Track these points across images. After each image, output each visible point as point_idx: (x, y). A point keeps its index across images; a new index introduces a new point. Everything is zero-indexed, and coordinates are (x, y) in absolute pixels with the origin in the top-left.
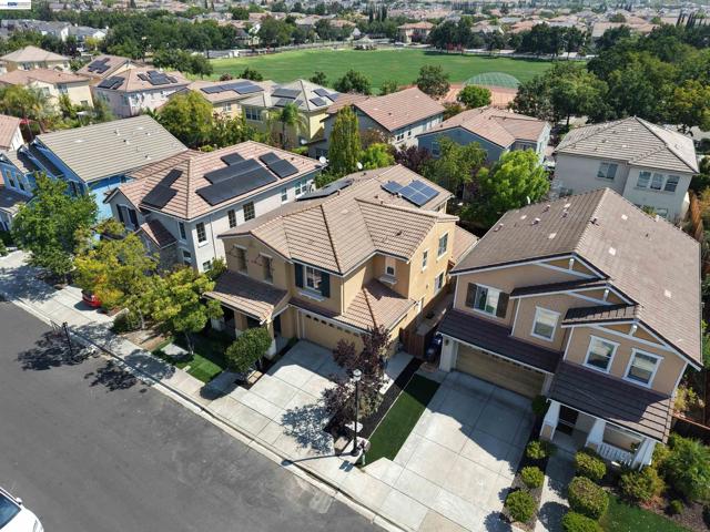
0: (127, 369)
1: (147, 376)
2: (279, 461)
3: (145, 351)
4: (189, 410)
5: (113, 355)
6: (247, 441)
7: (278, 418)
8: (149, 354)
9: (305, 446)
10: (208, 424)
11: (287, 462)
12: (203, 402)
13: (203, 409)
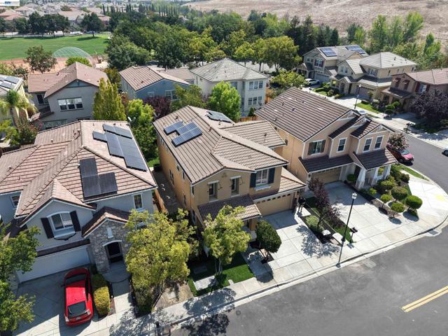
0: (203, 317)
1: (222, 307)
2: (336, 268)
3: (191, 300)
4: (274, 293)
5: (177, 323)
6: (315, 275)
7: (306, 256)
8: (196, 299)
9: (331, 255)
10: (293, 288)
11: (338, 265)
12: (271, 284)
13: (278, 286)
